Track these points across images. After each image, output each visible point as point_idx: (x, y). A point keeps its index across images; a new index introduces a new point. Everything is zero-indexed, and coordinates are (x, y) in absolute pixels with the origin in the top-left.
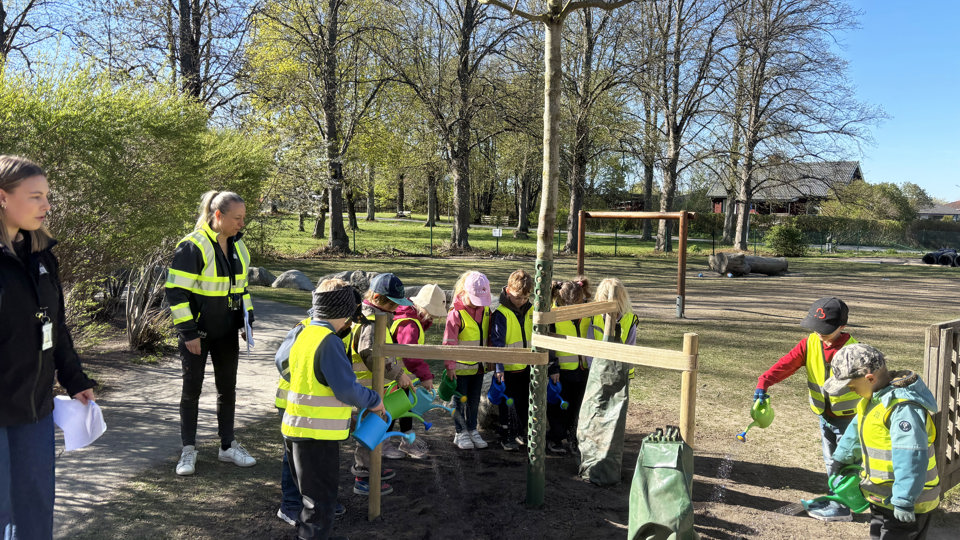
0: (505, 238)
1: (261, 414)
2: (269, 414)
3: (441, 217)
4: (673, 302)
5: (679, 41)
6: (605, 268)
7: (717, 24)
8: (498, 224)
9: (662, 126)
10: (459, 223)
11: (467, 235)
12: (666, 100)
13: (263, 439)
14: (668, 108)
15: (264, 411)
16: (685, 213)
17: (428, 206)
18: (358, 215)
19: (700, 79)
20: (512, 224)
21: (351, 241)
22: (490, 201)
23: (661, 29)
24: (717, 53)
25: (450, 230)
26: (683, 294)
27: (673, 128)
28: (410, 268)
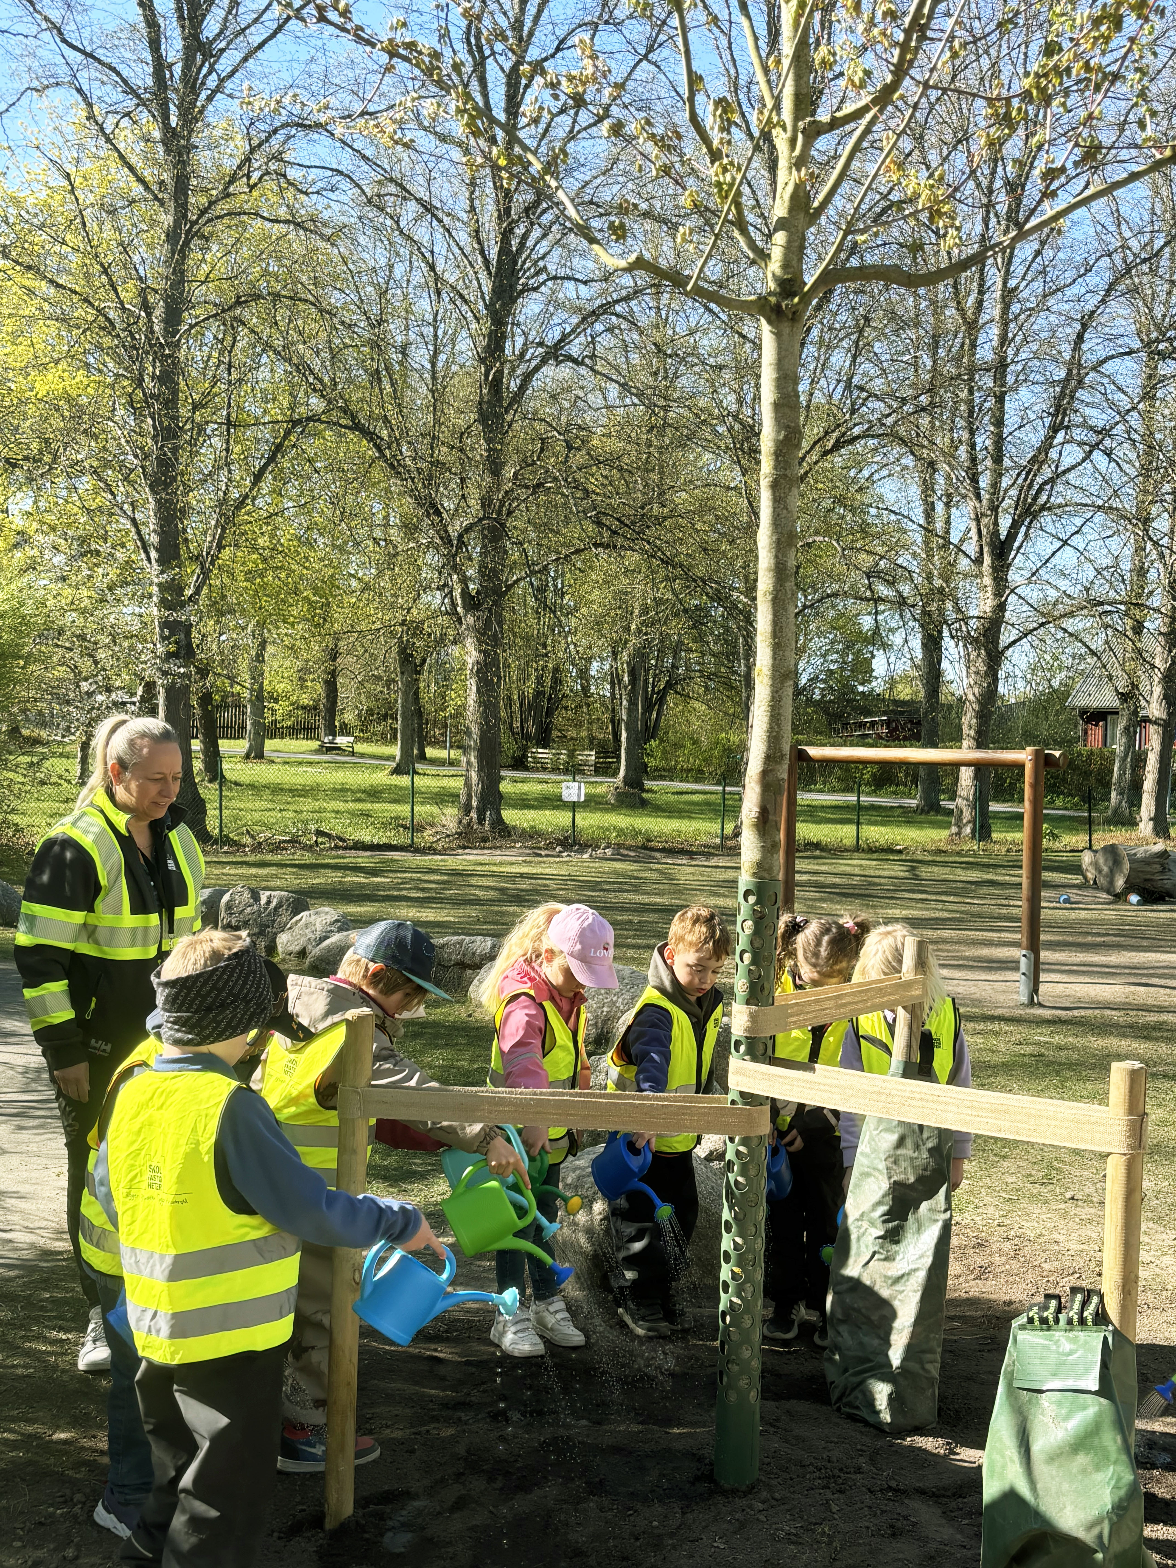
0: (592, 803)
1: (25, 1254)
2: (47, 1254)
3: (430, 752)
4: (1011, 965)
5: (1004, 340)
6: (837, 880)
7: (1092, 302)
8: (573, 770)
9: (962, 541)
10: (480, 769)
11: (500, 796)
12: (974, 480)
13: (37, 1320)
14: (978, 497)
15: (32, 1246)
16: (1037, 753)
17: (399, 726)
18: (224, 745)
19: (1055, 429)
20: (604, 769)
21: (212, 812)
22: (549, 713)
23: (961, 310)
24: (1094, 369)
25: (457, 784)
26: (1034, 946)
27: (991, 544)
28: (361, 879)
